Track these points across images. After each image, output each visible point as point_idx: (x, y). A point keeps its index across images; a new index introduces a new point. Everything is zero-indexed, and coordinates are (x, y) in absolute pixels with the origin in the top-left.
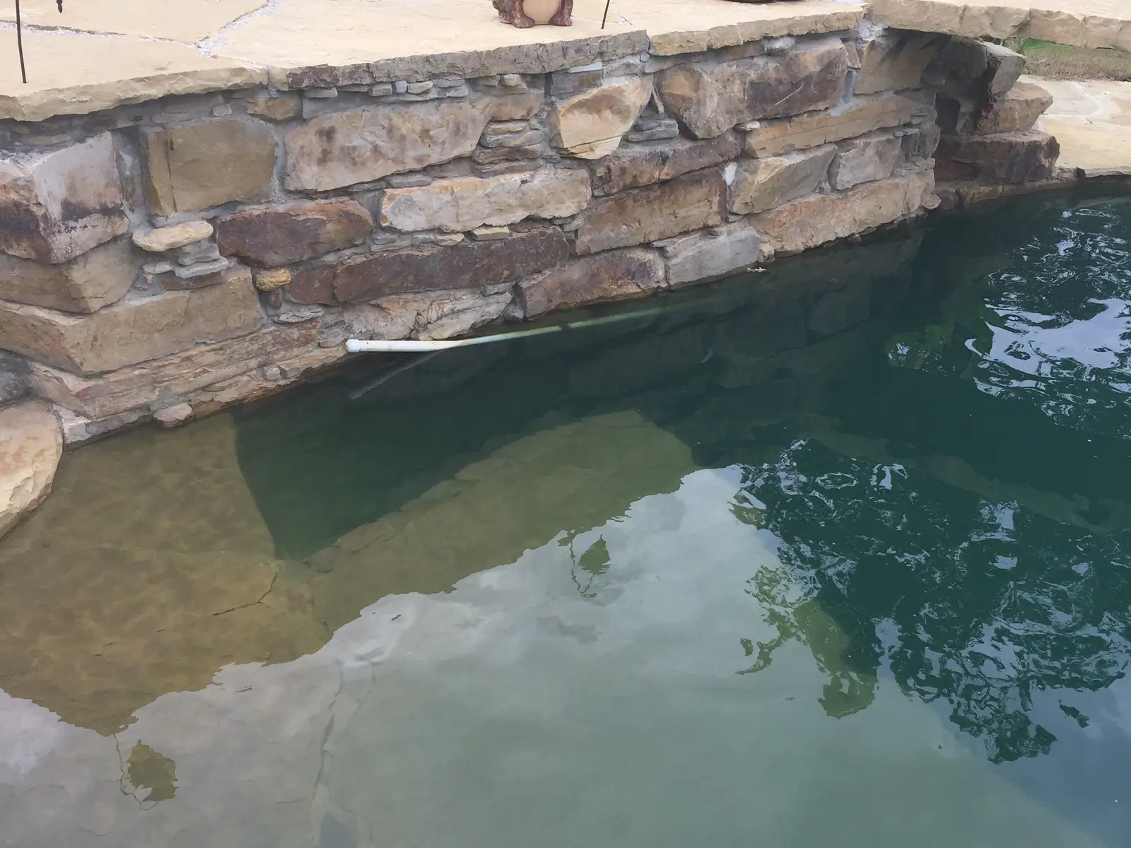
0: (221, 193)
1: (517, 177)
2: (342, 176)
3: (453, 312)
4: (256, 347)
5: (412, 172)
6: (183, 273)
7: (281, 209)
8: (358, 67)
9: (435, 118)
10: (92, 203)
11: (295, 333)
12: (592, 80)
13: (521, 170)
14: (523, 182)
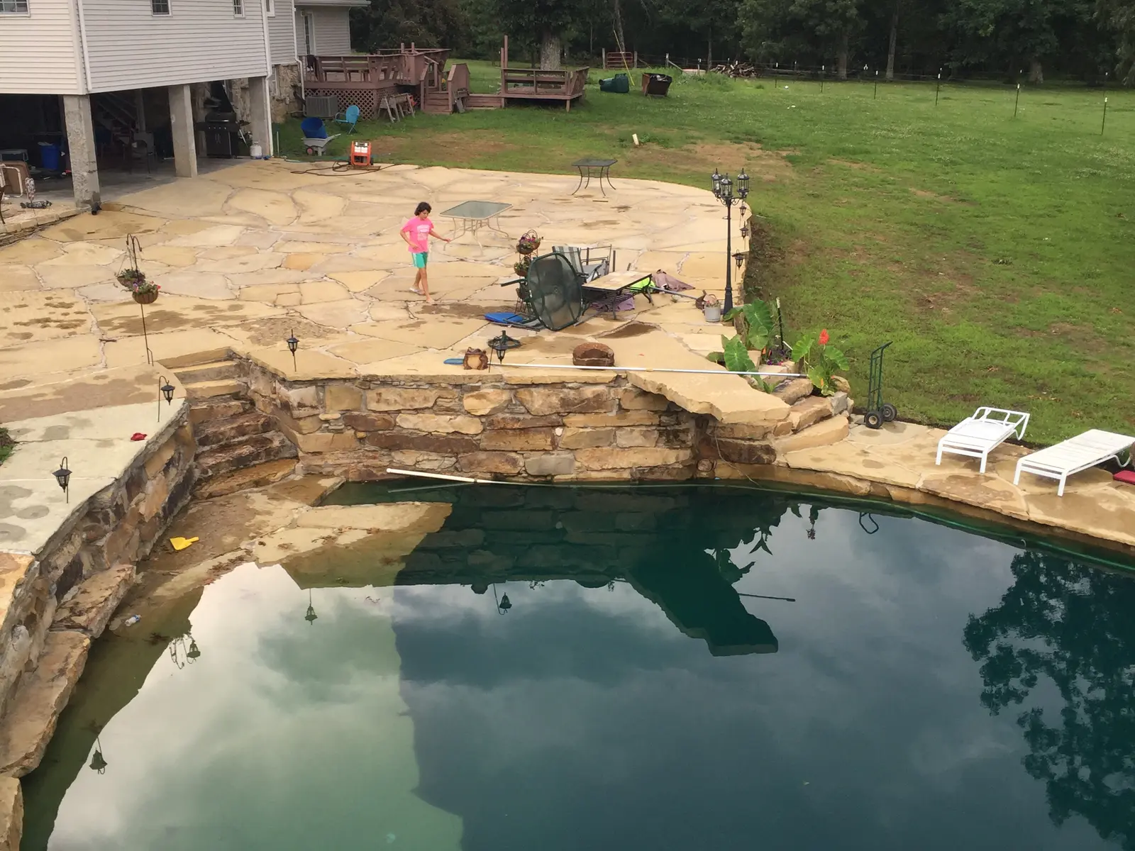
0: (344, 407)
1: (448, 417)
2: (384, 407)
3: (428, 460)
4: (356, 456)
5: (409, 410)
6: (330, 428)
7: (364, 414)
8: (386, 376)
9: (417, 394)
10: (308, 403)
11: (371, 454)
12: (478, 388)
13: (451, 415)
14: (451, 419)
